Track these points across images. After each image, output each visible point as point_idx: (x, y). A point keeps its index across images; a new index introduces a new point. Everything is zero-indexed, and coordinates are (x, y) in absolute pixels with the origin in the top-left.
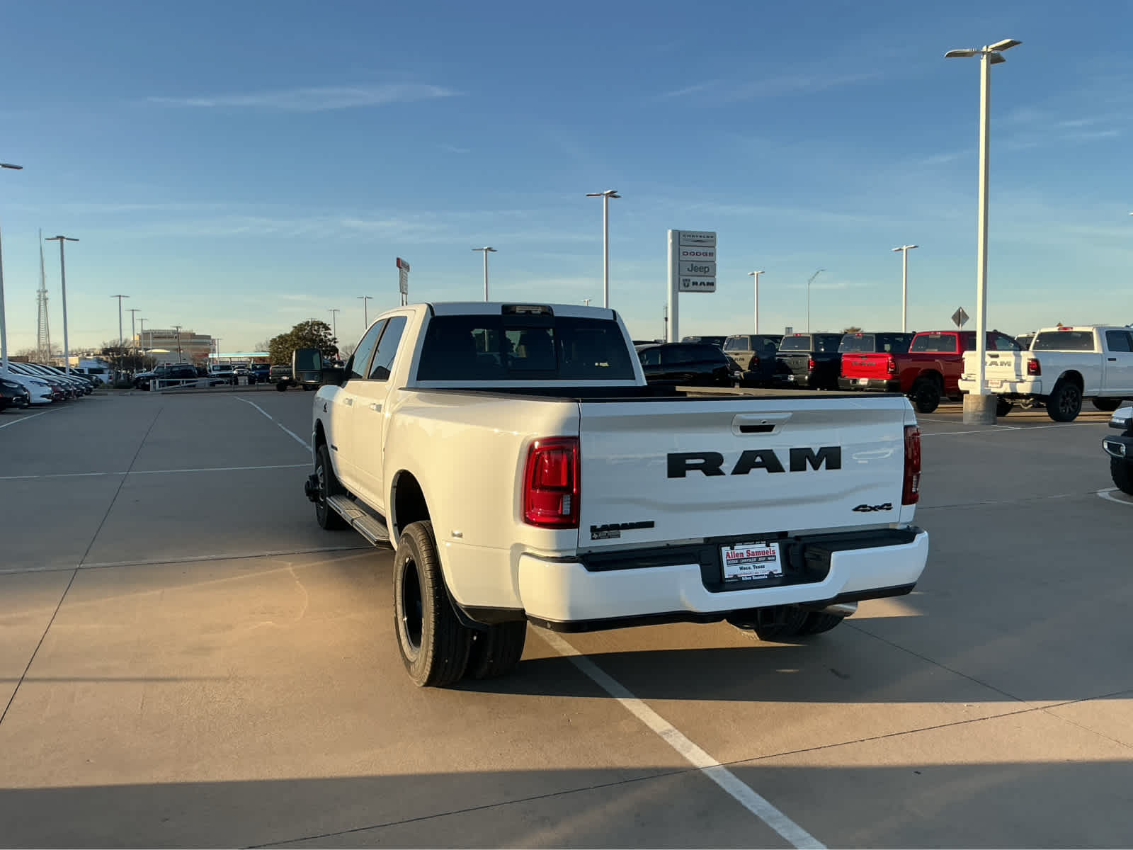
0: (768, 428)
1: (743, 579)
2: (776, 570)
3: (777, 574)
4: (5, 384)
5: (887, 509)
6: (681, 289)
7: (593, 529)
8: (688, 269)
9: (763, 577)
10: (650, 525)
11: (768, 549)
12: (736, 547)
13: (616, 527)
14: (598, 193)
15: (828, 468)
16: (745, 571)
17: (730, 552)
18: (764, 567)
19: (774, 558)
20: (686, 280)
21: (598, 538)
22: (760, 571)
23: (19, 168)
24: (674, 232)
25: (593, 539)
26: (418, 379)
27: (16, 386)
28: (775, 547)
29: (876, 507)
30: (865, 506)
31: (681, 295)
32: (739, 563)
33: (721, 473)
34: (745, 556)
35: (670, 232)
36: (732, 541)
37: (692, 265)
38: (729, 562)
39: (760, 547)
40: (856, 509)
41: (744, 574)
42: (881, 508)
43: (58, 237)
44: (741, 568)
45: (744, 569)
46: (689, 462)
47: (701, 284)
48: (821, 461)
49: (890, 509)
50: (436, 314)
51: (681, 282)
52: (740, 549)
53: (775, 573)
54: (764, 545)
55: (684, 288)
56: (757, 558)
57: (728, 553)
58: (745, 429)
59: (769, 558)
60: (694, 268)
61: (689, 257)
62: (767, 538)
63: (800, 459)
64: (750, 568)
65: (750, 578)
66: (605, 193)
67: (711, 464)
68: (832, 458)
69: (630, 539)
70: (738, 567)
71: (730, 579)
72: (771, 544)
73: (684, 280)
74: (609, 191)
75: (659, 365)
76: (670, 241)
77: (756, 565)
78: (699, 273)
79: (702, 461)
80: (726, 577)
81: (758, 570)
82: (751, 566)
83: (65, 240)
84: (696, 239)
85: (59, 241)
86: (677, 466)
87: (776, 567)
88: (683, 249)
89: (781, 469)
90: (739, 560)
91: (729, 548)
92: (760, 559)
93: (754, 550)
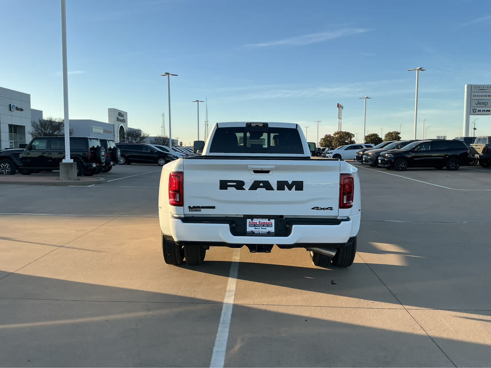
0: (268, 172)
1: (255, 232)
2: (272, 231)
3: (272, 232)
5: (331, 210)
6: (471, 114)
7: (189, 207)
8: (476, 104)
9: (265, 233)
10: (214, 207)
11: (269, 222)
12: (253, 220)
13: (198, 207)
14: (414, 69)
15: (296, 190)
16: (257, 230)
17: (251, 221)
18: (266, 229)
19: (271, 226)
20: (474, 109)
21: (192, 211)
22: (264, 230)
23: (177, 75)
24: (468, 85)
25: (190, 211)
28: (273, 221)
29: (324, 208)
30: (318, 208)
31: (471, 116)
33: (244, 189)
34: (258, 224)
35: (466, 86)
36: (252, 217)
37: (478, 101)
39: (266, 221)
40: (313, 209)
42: (327, 209)
44: (255, 228)
45: (257, 229)
46: (229, 184)
47: (483, 111)
48: (293, 186)
49: (332, 210)
51: (472, 110)
52: (255, 220)
54: (267, 220)
55: (473, 113)
56: (263, 225)
57: (250, 222)
58: (256, 172)
59: (269, 226)
60: (479, 103)
61: (477, 98)
62: (269, 217)
63: (281, 185)
64: (259, 229)
65: (259, 233)
66: (417, 68)
67: (239, 185)
68: (299, 186)
69: (204, 212)
70: (254, 228)
71: (248, 232)
72: (271, 220)
73: (473, 109)
74: (419, 68)
75: (429, 151)
76: (466, 90)
77: (263, 228)
78: (482, 105)
79: (235, 184)
81: (263, 230)
82: (260, 228)
83: (199, 102)
84: (481, 88)
85: (197, 102)
86: (224, 185)
87: (272, 229)
88: (473, 94)
89: (272, 189)
90: (255, 225)
91: (250, 220)
92: (265, 226)
93: (263, 222)
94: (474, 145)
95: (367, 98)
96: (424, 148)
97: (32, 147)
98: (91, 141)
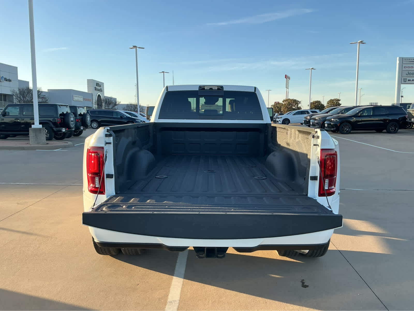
4: (136, 120)
6: (402, 83)
8: (406, 74)
14: (355, 42)
20: (405, 79)
23: (143, 48)
24: (400, 58)
26: (158, 119)
27: (140, 121)
35: (398, 58)
37: (408, 72)
43: (163, 72)
47: (412, 81)
50: (169, 90)
51: (403, 80)
55: (404, 83)
60: (409, 74)
61: (407, 69)
66: (358, 42)
73: (404, 79)
74: (360, 41)
75: (371, 115)
76: (398, 62)
78: (411, 76)
83: (165, 73)
84: (411, 60)
85: (163, 73)
88: (404, 65)
94: (410, 111)
95: (312, 68)
96: (366, 113)
97: (6, 113)
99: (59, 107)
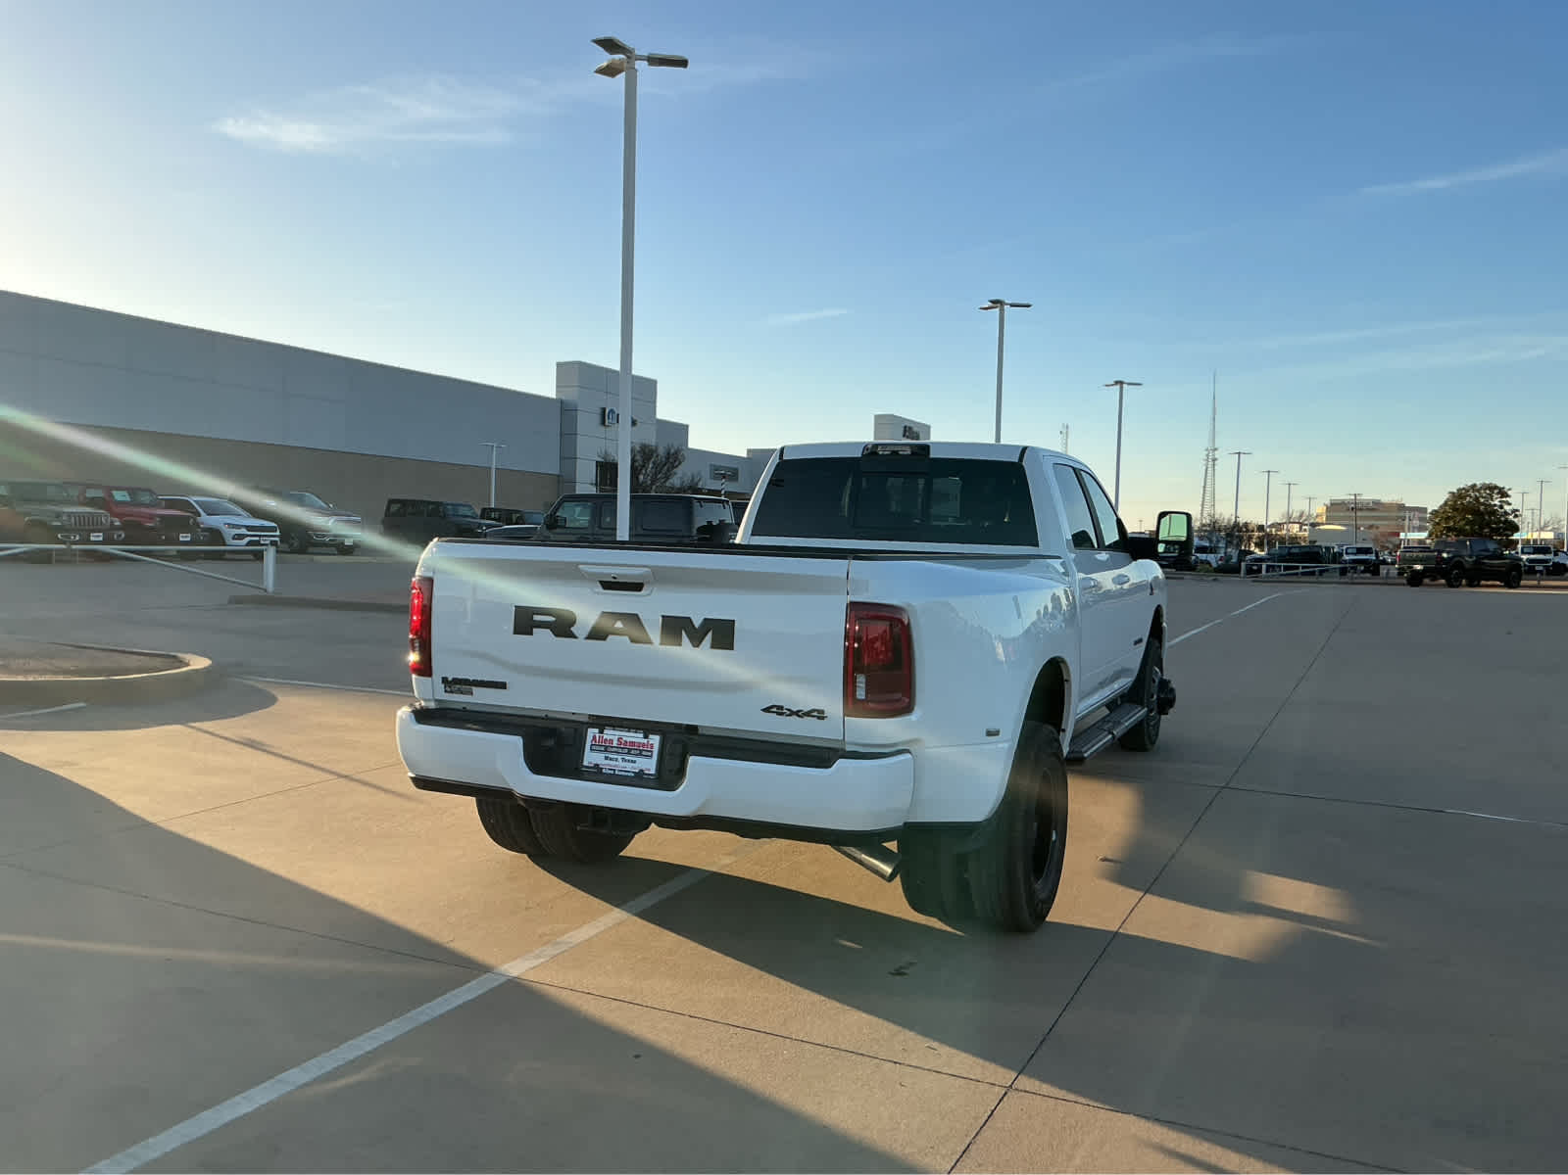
0: (637, 587)
1: (604, 771)
2: (649, 770)
3: (649, 775)
5: (819, 718)
7: (445, 680)
9: (629, 774)
10: (502, 686)
11: (645, 741)
12: (606, 731)
13: (466, 682)
16: (611, 762)
17: (597, 735)
18: (634, 762)
19: (650, 754)
21: (451, 692)
22: (629, 766)
23: (1028, 306)
25: (446, 691)
26: (752, 535)
28: (655, 740)
29: (799, 711)
30: (781, 708)
32: (606, 751)
33: (573, 636)
34: (615, 744)
36: (602, 722)
38: (594, 747)
39: (637, 737)
40: (767, 710)
41: (608, 765)
42: (808, 714)
43: (1117, 383)
44: (606, 758)
45: (611, 759)
46: (537, 618)
48: (706, 634)
49: (823, 718)
50: (785, 458)
52: (611, 735)
53: (647, 772)
54: (641, 735)
56: (630, 749)
58: (608, 585)
59: (644, 753)
62: (647, 727)
63: (675, 627)
64: (617, 760)
65: (612, 772)
68: (722, 633)
69: (482, 698)
70: (603, 755)
71: (587, 767)
72: (651, 736)
77: (626, 758)
79: (552, 619)
80: (585, 763)
81: (626, 764)
82: (620, 757)
83: (1125, 386)
85: (1118, 387)
86: (525, 621)
87: (649, 765)
89: (647, 640)
90: (606, 747)
91: (597, 730)
92: (632, 752)
93: (628, 740)
97: (556, 521)
98: (701, 506)
99: (696, 504)
